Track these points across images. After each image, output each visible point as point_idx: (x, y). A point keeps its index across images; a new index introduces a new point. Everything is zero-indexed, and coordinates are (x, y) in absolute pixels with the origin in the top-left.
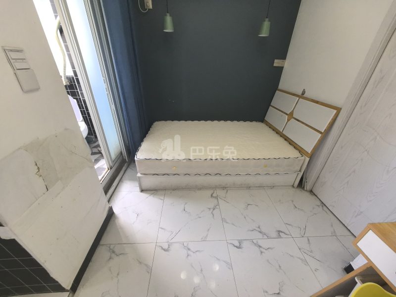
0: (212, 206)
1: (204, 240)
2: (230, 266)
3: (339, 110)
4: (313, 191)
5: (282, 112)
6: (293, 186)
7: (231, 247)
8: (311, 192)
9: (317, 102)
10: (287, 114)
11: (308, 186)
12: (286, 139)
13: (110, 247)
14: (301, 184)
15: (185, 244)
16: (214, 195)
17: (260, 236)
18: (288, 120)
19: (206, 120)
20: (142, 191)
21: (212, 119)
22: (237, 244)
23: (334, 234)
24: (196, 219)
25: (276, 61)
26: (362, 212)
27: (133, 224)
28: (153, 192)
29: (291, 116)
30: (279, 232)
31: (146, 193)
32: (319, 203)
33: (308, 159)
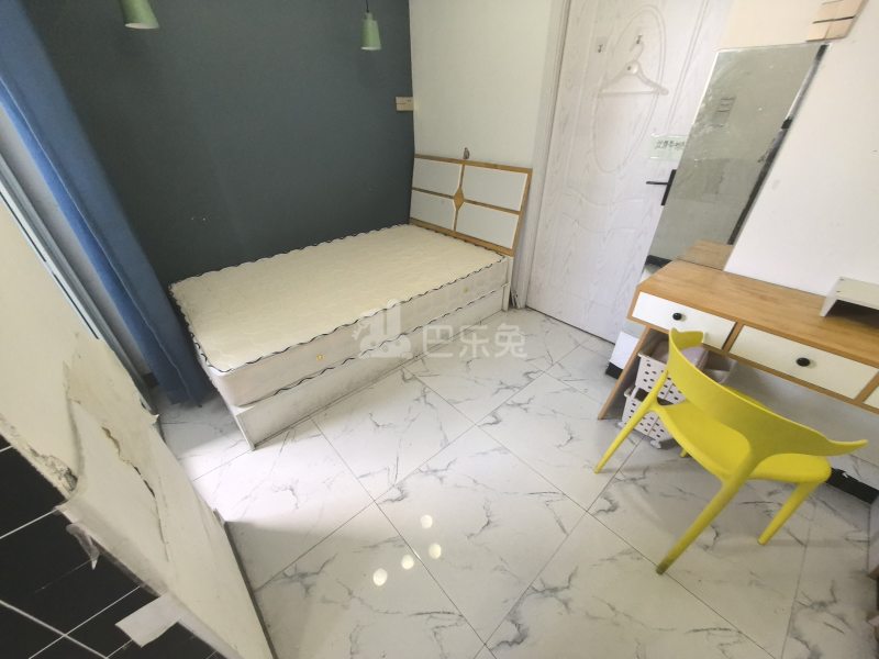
0: (418, 394)
1: (446, 444)
2: (504, 450)
3: (529, 171)
4: (529, 305)
5: (441, 195)
6: (503, 310)
7: (489, 428)
8: (526, 307)
9: (495, 166)
10: (451, 197)
11: (521, 302)
12: (467, 239)
13: (286, 576)
14: (512, 304)
15: (424, 469)
16: (408, 376)
17: (510, 392)
18: (458, 207)
19: (301, 246)
20: (256, 446)
21: (300, 244)
22: (493, 420)
23: (578, 345)
24: (409, 426)
25: (399, 100)
26: (593, 302)
27: (297, 508)
28: (282, 436)
29: (459, 198)
30: (527, 374)
31: (267, 446)
32: (543, 317)
33: (512, 258)
